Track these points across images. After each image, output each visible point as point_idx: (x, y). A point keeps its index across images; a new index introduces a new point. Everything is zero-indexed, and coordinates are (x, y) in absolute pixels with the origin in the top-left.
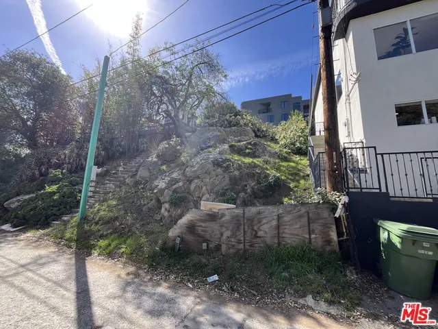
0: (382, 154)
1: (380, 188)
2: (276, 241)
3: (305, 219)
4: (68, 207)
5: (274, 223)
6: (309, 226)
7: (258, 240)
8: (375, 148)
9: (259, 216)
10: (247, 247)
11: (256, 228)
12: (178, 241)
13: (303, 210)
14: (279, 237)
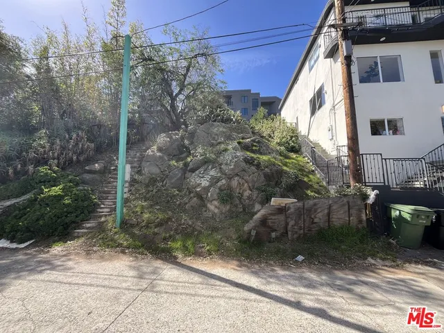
0: (385, 159)
1: (384, 183)
2: (327, 225)
3: (347, 206)
4: (86, 212)
5: (326, 211)
6: (349, 212)
7: (314, 225)
8: (381, 154)
9: (316, 207)
10: (306, 231)
11: (313, 216)
12: (253, 233)
13: (345, 200)
14: (329, 221)
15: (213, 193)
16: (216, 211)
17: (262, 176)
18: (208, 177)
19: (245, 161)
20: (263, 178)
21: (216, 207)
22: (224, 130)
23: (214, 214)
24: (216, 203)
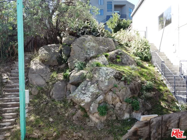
5: (177, 122)
7: (168, 131)
9: (170, 119)
10: (162, 136)
11: (168, 126)
15: (94, 107)
16: (97, 121)
17: (129, 90)
18: (89, 94)
19: (115, 77)
20: (129, 92)
21: (97, 118)
22: (94, 45)
23: (96, 124)
24: (97, 115)
